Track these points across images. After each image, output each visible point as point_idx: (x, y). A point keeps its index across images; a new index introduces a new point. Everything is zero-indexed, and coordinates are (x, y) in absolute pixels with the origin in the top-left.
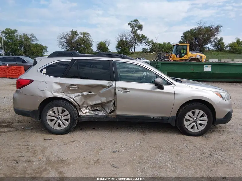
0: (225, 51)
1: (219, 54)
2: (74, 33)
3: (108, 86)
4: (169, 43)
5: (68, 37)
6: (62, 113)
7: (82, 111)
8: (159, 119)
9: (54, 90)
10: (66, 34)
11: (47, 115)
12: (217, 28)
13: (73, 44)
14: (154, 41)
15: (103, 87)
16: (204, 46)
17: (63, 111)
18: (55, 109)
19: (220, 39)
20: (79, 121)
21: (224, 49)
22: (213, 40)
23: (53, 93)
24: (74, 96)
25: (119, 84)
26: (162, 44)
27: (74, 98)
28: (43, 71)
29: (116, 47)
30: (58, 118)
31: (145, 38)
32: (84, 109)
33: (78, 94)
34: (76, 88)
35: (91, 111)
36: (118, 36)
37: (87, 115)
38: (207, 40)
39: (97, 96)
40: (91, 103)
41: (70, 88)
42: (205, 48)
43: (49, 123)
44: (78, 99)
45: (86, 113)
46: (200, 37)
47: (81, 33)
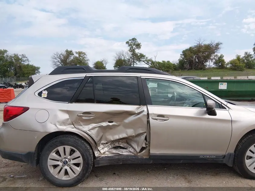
0: (226, 68)
1: (221, 72)
2: (69, 53)
3: (137, 113)
4: (168, 62)
5: (62, 57)
6: (70, 155)
7: (99, 150)
8: (212, 158)
9: (58, 122)
10: (60, 53)
11: (49, 159)
12: (216, 45)
13: (68, 64)
14: (153, 60)
15: (130, 114)
16: (205, 64)
17: (72, 152)
18: (61, 149)
19: (221, 56)
20: (95, 166)
21: (225, 66)
22: (213, 57)
23: (58, 126)
24: (88, 129)
25: (154, 110)
26: (162, 62)
27: (88, 131)
28: (42, 95)
29: (114, 67)
30: (65, 163)
31: (144, 56)
32: (102, 146)
33: (94, 125)
34: (91, 118)
35: (111, 149)
36: (116, 55)
37: (106, 155)
38: (207, 58)
39: (121, 128)
40: (112, 138)
41: (84, 118)
42: (206, 66)
43: (52, 170)
44: (93, 133)
45: (104, 153)
46: (200, 54)
47: (77, 53)
